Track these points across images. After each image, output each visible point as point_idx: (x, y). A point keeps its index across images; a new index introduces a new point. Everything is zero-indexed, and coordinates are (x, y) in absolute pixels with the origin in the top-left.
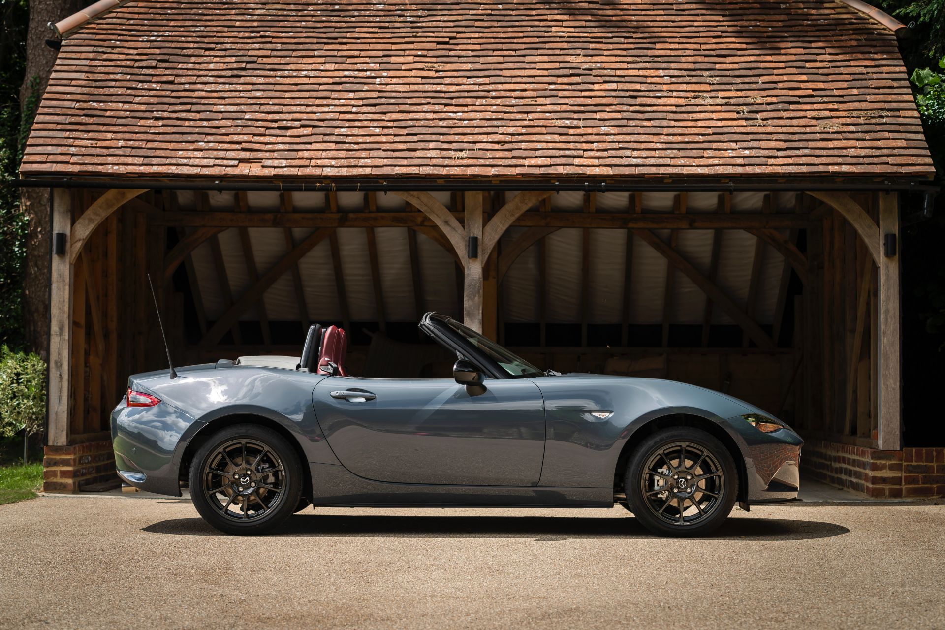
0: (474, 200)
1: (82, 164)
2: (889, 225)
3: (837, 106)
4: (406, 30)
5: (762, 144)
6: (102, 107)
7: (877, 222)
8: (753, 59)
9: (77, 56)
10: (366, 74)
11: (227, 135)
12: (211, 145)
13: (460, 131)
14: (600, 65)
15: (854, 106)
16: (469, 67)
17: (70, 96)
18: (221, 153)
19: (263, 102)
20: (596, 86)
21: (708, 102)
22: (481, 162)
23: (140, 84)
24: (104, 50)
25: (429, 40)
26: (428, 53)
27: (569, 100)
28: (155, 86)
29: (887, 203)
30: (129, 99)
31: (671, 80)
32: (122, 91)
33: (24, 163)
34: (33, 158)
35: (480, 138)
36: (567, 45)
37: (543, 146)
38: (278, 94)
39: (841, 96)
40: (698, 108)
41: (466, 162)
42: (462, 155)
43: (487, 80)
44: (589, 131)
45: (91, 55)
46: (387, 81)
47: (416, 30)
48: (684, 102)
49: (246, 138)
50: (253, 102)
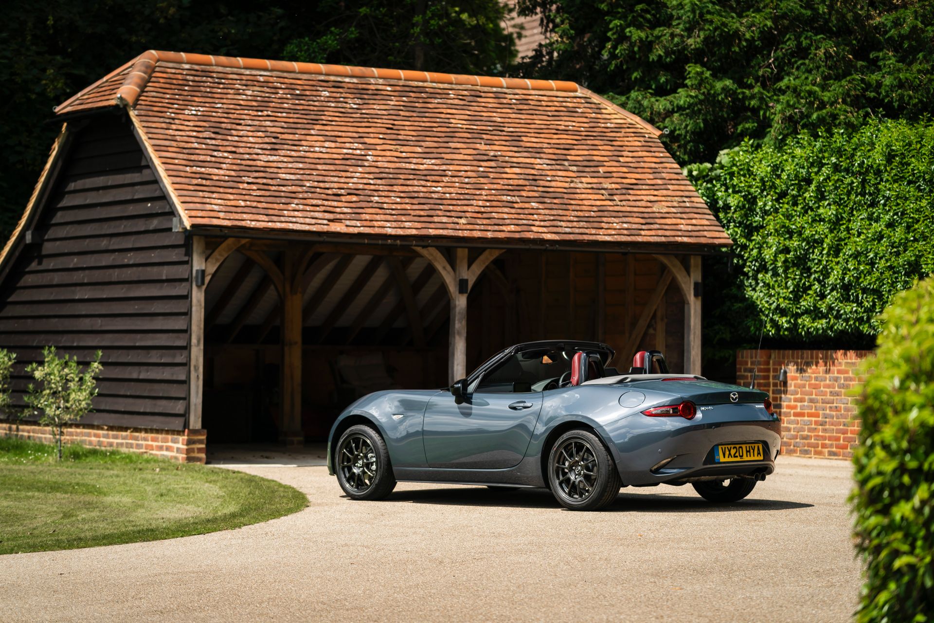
0: (462, 254)
1: (229, 219)
2: (696, 276)
3: (656, 193)
4: (358, 115)
5: (630, 219)
6: (207, 172)
7: (689, 274)
8: (586, 153)
9: (154, 125)
10: (358, 152)
11: (305, 199)
12: (301, 207)
13: (449, 202)
14: (499, 153)
15: (665, 192)
16: (419, 150)
17: (176, 161)
18: (312, 213)
19: (308, 172)
20: (507, 170)
21: (580, 185)
22: (478, 227)
23: (215, 153)
24: (168, 121)
25: (379, 125)
26: (385, 136)
27: (499, 181)
28: (226, 154)
29: (696, 262)
30: (217, 165)
31: (549, 167)
32: (209, 159)
33: (190, 217)
34: (193, 213)
35: (465, 208)
36: (469, 136)
37: (506, 216)
38: (313, 166)
39: (653, 185)
40: (578, 191)
41: (469, 227)
42: (463, 221)
43: (438, 162)
44: (527, 205)
45: (164, 125)
46: (375, 159)
47: (365, 116)
48: (567, 185)
49: (320, 202)
50: (302, 172)
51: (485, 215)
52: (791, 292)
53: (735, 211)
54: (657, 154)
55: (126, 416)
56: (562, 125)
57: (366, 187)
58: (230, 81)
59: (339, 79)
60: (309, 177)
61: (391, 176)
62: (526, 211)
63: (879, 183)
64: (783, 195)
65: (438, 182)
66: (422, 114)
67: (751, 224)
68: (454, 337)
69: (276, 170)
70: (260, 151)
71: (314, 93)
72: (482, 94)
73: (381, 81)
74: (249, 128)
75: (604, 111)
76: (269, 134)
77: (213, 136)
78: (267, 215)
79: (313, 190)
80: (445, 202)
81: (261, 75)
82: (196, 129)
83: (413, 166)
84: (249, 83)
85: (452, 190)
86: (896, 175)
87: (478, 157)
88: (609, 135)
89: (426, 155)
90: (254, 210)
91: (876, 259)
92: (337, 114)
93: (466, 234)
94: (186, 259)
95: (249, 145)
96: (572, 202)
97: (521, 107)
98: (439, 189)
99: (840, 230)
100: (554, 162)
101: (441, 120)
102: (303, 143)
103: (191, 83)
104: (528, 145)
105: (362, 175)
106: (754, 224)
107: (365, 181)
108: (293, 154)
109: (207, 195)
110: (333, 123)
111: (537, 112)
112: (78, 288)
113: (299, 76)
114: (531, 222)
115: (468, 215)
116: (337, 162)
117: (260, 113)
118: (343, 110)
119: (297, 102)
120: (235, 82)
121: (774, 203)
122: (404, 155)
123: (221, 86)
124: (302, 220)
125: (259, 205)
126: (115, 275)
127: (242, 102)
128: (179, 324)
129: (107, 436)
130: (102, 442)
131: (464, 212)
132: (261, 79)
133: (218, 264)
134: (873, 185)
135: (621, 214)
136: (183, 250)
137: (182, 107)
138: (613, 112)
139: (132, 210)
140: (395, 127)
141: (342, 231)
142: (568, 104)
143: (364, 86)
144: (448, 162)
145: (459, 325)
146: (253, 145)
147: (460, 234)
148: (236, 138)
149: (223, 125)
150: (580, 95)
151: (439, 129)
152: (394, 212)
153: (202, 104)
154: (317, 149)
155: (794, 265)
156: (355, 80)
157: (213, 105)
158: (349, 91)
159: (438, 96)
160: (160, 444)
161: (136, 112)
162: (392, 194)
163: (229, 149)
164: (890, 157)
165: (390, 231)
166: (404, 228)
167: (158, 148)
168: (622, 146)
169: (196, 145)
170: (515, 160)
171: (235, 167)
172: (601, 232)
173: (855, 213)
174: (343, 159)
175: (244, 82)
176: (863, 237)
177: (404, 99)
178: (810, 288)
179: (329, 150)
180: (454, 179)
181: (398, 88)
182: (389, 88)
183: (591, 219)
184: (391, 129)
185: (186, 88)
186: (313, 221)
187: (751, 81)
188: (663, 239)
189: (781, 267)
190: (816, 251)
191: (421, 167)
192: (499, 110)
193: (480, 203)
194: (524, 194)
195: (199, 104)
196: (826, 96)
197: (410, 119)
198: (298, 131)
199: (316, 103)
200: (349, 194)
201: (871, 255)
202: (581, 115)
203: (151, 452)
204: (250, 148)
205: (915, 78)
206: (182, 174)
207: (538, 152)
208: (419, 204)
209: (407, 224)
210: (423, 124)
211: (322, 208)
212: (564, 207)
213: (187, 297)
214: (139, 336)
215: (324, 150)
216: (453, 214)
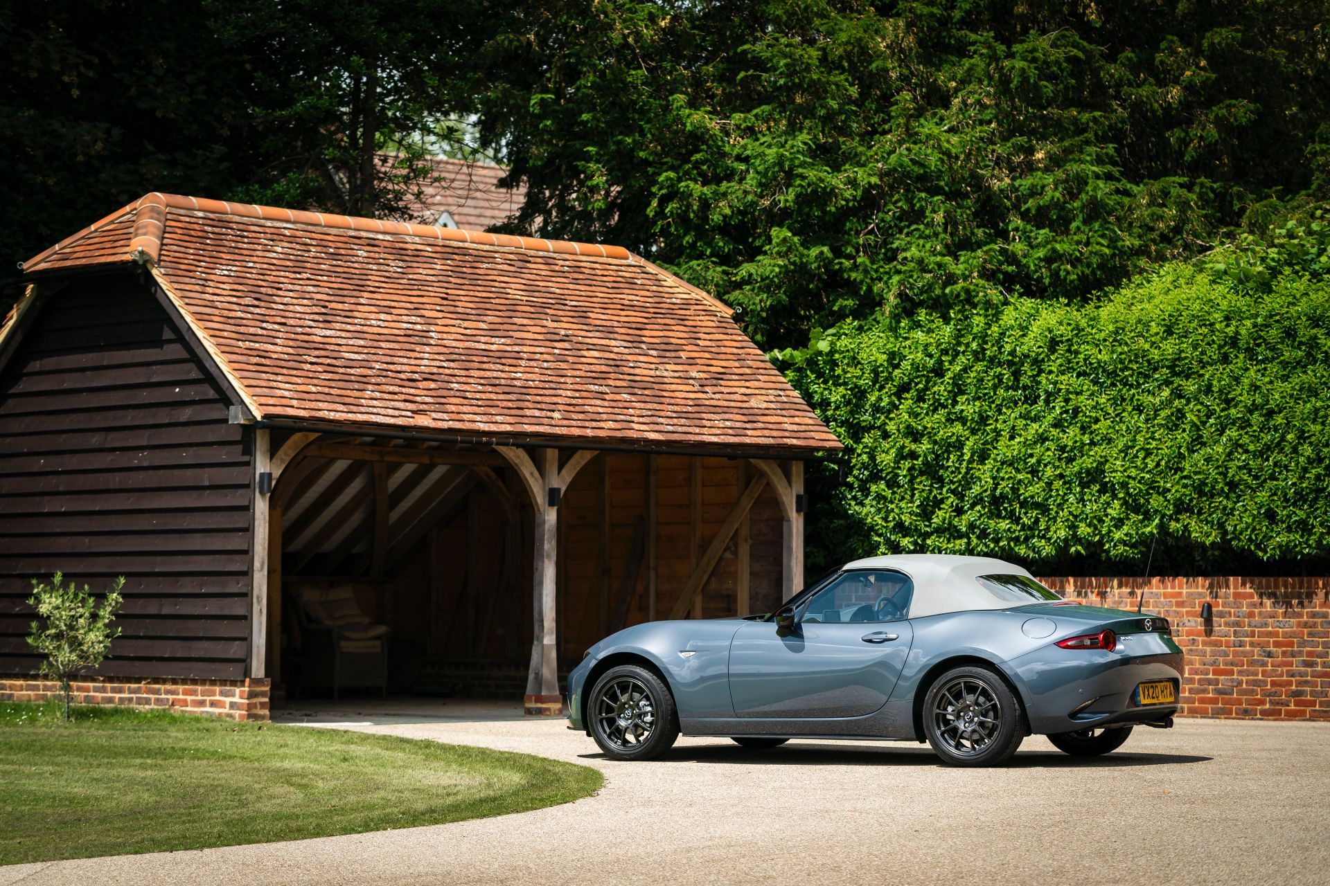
0: (552, 455)
1: (305, 409)
2: (798, 488)
3: (747, 384)
4: (405, 281)
5: (731, 416)
6: (262, 348)
7: (790, 485)
8: (661, 334)
9: (187, 287)
10: (419, 327)
11: (379, 384)
12: (378, 395)
13: (535, 391)
14: (570, 332)
15: (756, 384)
16: (484, 326)
17: (225, 334)
18: (392, 403)
19: (373, 351)
20: (585, 353)
21: (666, 374)
22: (574, 423)
23: (264, 325)
24: (201, 282)
25: (432, 294)
26: (442, 308)
27: (580, 366)
28: (276, 327)
29: (797, 469)
30: (271, 340)
31: (627, 351)
32: (260, 332)
33: (260, 405)
34: (263, 400)
35: (555, 399)
36: (532, 310)
37: (601, 410)
38: (375, 344)
39: (742, 375)
40: (666, 380)
41: (565, 422)
42: (556, 415)
43: (508, 341)
44: (617, 397)
45: (197, 288)
46: (440, 336)
47: (413, 282)
48: (652, 373)
49: (397, 389)
50: (366, 351)
51: (577, 408)
52: (918, 507)
53: (837, 408)
54: (734, 337)
55: (137, 663)
56: (627, 298)
57: (441, 371)
58: (254, 235)
59: (371, 235)
60: (375, 358)
61: (463, 358)
62: (620, 405)
63: (1038, 375)
64: (903, 389)
65: (516, 366)
66: (474, 280)
67: (858, 423)
68: (543, 562)
69: (337, 348)
70: (312, 324)
71: (350, 252)
72: (530, 259)
73: (417, 240)
74: (291, 294)
75: (664, 283)
76: (315, 302)
77: (256, 303)
78: (344, 404)
79: (384, 373)
80: (530, 391)
81: (285, 228)
82: (234, 293)
83: (483, 347)
84: (275, 237)
85: (533, 377)
86: (1061, 365)
87: (549, 336)
88: (678, 313)
89: (493, 331)
90: (328, 398)
91: (1040, 466)
92: (383, 279)
93: (564, 431)
94: (246, 458)
95: (298, 315)
96: (665, 394)
97: (576, 276)
98: (519, 375)
99: (985, 430)
100: (630, 345)
101: (497, 290)
102: (356, 314)
103: (211, 236)
104: (598, 322)
105: (432, 356)
106: (864, 424)
107: (438, 363)
108: (349, 327)
109: (272, 377)
110: (381, 290)
111: (594, 283)
112: (47, 498)
113: (326, 230)
114: (628, 418)
115: (561, 407)
116: (400, 339)
117: (298, 276)
118: (387, 274)
119: (334, 262)
120: (258, 235)
121: (893, 398)
122: (468, 332)
123: (246, 240)
124: (383, 411)
125: (332, 391)
126: (116, 480)
127: (274, 261)
128: (234, 542)
129: (104, 690)
130: (93, 697)
131: (555, 404)
132: (287, 232)
133: (283, 466)
134: (1030, 377)
135: (720, 410)
136: (239, 448)
137: (211, 266)
138: (673, 284)
139: (144, 396)
140: (450, 297)
141: (431, 426)
142: (624, 274)
143: (401, 245)
144: (519, 342)
145: (549, 546)
146: (303, 316)
147: (557, 431)
148: (281, 307)
149: (263, 290)
150: (633, 263)
151: (497, 301)
152: (480, 403)
153: (231, 262)
154: (373, 322)
155: (922, 473)
156: (388, 238)
157: (244, 264)
158: (386, 250)
159: (483, 259)
160: (199, 698)
161: (162, 270)
162: (471, 380)
163: (279, 320)
164: (1053, 344)
165: (483, 427)
166: (496, 422)
167: (200, 317)
168: (695, 327)
169: (239, 314)
170: (588, 341)
171: (291, 343)
172: (705, 431)
173: (1004, 410)
174: (405, 335)
175: (269, 236)
176: (1018, 439)
177: (449, 262)
178: (942, 501)
179: (386, 324)
180: (532, 363)
181: (439, 249)
182: (429, 249)
183: (691, 416)
184: (446, 299)
185: (208, 241)
186: (397, 413)
187: (849, 250)
188: (771, 441)
189: (905, 476)
190: (951, 456)
191: (494, 347)
192: (554, 279)
193: (569, 393)
194: (611, 382)
195: (227, 262)
196: (958, 269)
197: (463, 287)
198: (347, 299)
199: (356, 265)
200: (425, 379)
201: (1033, 460)
202: (641, 287)
203: (184, 708)
204: (300, 319)
205: (1074, 250)
206: (237, 350)
207: (609, 332)
208: (504, 393)
209: (499, 418)
210: (479, 294)
211: (403, 397)
212: (657, 399)
213: (248, 508)
214: (159, 559)
215: (380, 323)
216: (543, 406)
